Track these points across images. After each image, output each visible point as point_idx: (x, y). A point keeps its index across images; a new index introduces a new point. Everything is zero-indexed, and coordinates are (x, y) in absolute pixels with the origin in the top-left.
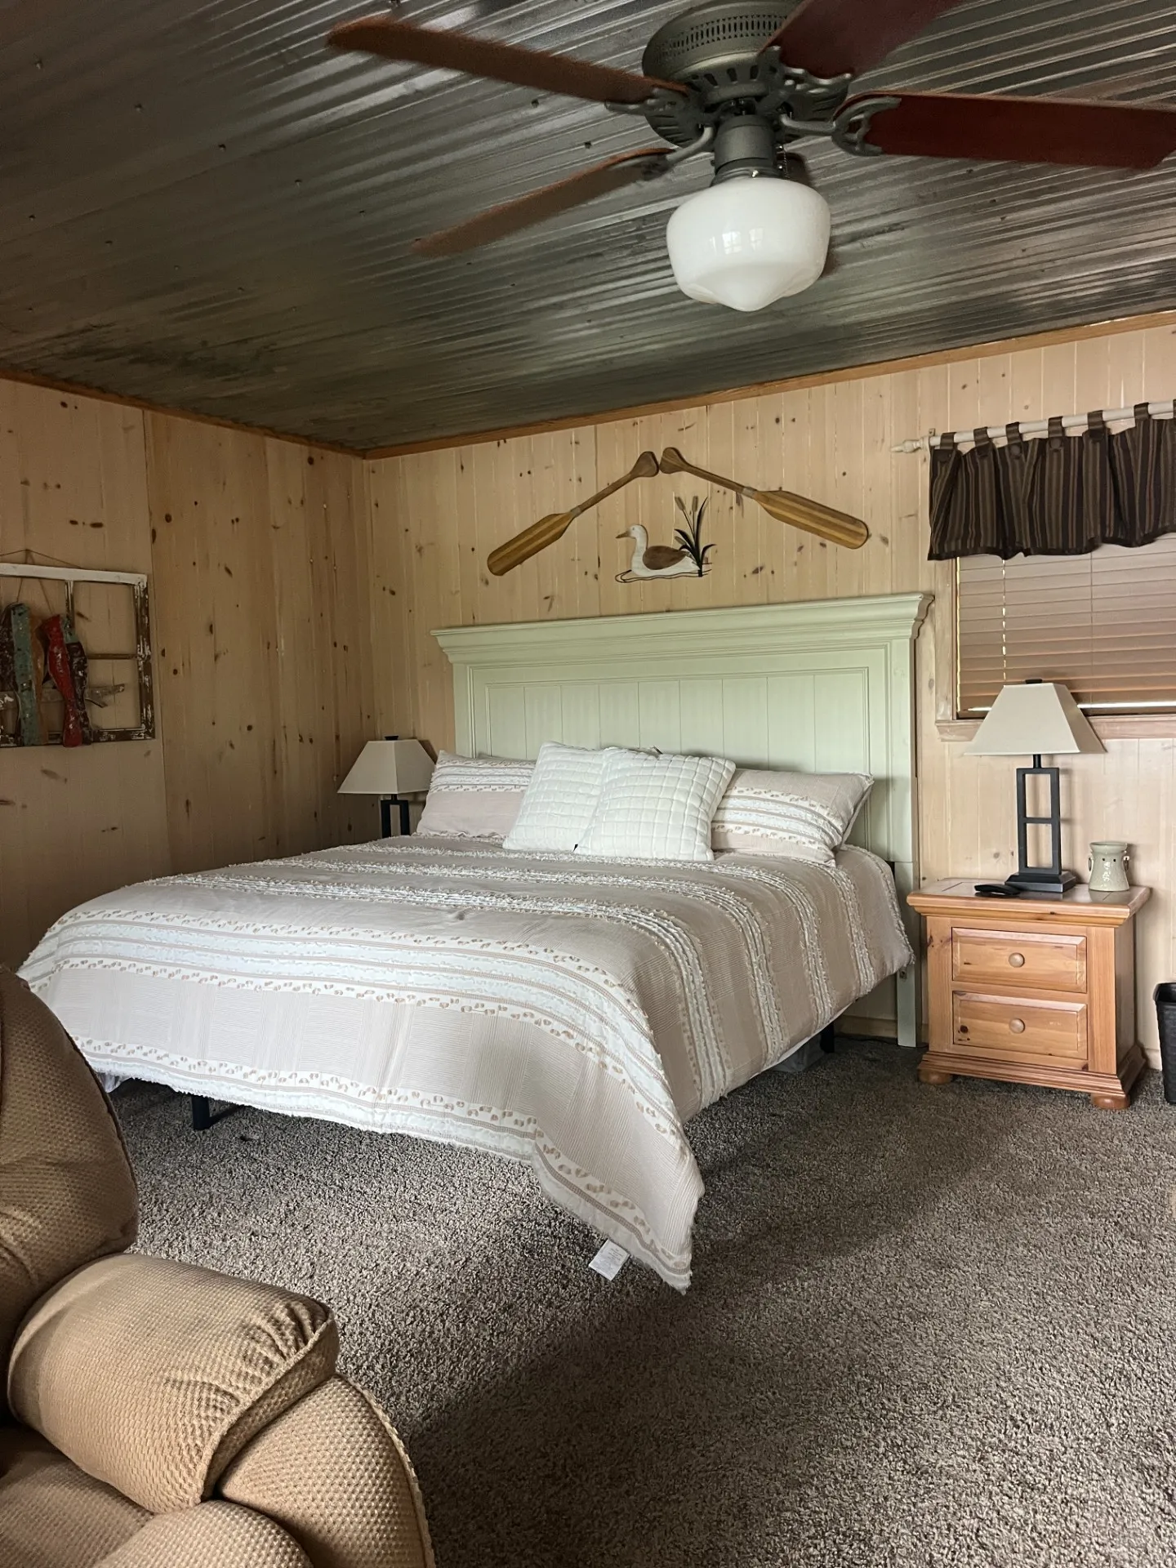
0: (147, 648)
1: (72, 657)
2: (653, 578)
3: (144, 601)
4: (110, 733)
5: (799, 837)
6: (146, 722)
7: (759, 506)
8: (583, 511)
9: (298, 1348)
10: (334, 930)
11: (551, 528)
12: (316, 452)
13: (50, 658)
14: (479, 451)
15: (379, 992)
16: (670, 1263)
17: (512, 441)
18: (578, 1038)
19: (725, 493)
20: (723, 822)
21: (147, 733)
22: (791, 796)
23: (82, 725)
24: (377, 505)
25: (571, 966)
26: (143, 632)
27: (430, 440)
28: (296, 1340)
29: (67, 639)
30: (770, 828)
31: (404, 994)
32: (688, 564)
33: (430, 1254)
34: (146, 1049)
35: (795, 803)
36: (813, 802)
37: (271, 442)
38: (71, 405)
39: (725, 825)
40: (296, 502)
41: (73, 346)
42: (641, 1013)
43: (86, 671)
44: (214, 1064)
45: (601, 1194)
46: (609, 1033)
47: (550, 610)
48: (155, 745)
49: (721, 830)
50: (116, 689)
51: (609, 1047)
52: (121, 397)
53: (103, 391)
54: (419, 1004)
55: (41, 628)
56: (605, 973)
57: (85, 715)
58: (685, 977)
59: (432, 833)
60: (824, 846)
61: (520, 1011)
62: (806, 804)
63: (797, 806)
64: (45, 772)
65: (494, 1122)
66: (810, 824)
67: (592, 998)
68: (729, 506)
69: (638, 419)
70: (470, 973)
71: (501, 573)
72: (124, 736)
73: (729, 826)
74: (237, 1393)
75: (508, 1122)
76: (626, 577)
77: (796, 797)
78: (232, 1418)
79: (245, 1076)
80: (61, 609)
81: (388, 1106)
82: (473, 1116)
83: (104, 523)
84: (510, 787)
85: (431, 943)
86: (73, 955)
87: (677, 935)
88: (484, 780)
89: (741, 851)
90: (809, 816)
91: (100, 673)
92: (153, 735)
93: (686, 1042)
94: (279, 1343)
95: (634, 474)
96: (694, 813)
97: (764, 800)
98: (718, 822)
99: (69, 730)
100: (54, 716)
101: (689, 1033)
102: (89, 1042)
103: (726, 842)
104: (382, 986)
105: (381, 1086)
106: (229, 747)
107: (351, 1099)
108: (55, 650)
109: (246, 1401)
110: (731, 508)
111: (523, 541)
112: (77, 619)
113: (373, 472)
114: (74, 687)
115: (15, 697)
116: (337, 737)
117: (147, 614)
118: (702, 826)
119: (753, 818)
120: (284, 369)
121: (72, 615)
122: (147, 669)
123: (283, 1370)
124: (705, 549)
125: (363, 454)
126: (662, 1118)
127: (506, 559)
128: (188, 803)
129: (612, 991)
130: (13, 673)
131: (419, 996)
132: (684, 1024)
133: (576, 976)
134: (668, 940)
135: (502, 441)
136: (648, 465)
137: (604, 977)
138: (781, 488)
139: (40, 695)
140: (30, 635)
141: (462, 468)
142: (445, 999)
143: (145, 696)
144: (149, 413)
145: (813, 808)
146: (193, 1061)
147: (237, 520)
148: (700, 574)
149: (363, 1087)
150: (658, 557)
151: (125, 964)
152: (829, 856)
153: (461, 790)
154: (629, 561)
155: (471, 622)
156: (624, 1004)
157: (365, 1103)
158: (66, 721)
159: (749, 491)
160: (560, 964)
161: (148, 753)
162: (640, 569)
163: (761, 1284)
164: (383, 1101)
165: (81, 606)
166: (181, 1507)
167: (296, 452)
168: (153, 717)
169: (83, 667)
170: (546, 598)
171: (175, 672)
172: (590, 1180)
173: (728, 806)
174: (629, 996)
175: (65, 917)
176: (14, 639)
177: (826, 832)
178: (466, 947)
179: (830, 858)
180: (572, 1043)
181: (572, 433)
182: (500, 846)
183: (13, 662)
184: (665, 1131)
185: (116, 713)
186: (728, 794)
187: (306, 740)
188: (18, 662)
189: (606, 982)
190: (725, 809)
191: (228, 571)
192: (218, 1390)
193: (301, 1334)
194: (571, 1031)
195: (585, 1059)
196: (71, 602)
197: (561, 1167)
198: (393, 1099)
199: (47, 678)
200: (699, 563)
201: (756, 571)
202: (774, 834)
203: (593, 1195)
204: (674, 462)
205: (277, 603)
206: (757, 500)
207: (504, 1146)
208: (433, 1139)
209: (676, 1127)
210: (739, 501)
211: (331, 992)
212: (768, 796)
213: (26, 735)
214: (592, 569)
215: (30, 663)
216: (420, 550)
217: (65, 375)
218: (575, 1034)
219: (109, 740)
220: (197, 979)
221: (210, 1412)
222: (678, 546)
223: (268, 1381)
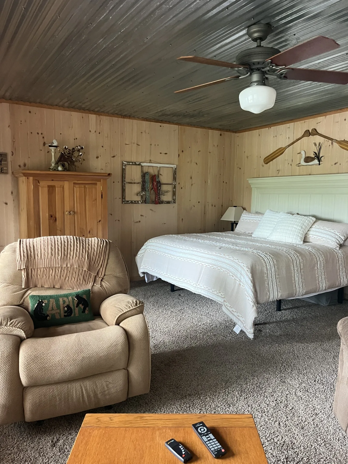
0: (175, 182)
1: (158, 184)
2: (306, 165)
3: (175, 171)
4: (165, 202)
5: (329, 240)
6: (174, 199)
7: (338, 145)
8: (289, 147)
9: (135, 306)
10: (193, 248)
11: (280, 151)
12: (222, 133)
13: (153, 184)
14: (264, 131)
15: (200, 263)
16: (248, 331)
17: (272, 128)
18: (235, 277)
19: (328, 141)
20: (309, 234)
21: (174, 202)
22: (329, 229)
23: (159, 200)
24: (238, 145)
25: (237, 261)
26: (175, 179)
27: (252, 128)
28: (135, 305)
29: (157, 180)
30: (321, 237)
31: (204, 264)
32: (316, 161)
33: (205, 323)
34: (158, 270)
35: (330, 231)
36: (335, 231)
37: (210, 131)
38: (162, 126)
39: (309, 235)
40: (216, 145)
41: (160, 114)
42: (250, 274)
43: (161, 187)
44: (169, 275)
45: (235, 313)
46: (242, 277)
47: (278, 174)
48: (176, 205)
49: (308, 236)
50: (167, 192)
51: (242, 280)
52: (173, 123)
53: (169, 122)
54: (206, 266)
55: (152, 177)
56: (244, 264)
57: (160, 198)
58: (268, 268)
59: (238, 231)
60: (336, 243)
61: (225, 270)
62: (333, 231)
63: (330, 232)
64: (151, 210)
65: (217, 294)
66: (333, 237)
67: (240, 269)
68: (329, 145)
69: (306, 121)
70: (216, 260)
71: (267, 163)
72: (168, 202)
73: (310, 236)
74: (124, 310)
75: (220, 294)
76: (299, 165)
77: (330, 229)
78: (122, 313)
79: (174, 278)
80: (156, 173)
81: (198, 288)
82: (213, 292)
83: (168, 153)
84: (257, 221)
85: (210, 253)
86: (148, 249)
87: (269, 258)
88: (252, 219)
89: (313, 243)
90: (333, 234)
91: (164, 188)
92: (175, 203)
93: (266, 284)
94: (132, 305)
95: (303, 136)
96: (299, 231)
97: (321, 229)
98: (308, 234)
99: (156, 201)
100: (153, 197)
101: (267, 282)
102: (149, 267)
103: (309, 240)
104: (200, 261)
105: (197, 283)
106: (193, 206)
107: (192, 285)
108: (154, 182)
109: (125, 311)
110: (330, 146)
111: (273, 155)
112: (160, 175)
113: (238, 137)
114: (158, 191)
115: (145, 193)
116: (222, 206)
117: (176, 174)
118: (301, 234)
119: (317, 234)
120: (206, 115)
121: (159, 174)
122: (175, 187)
123: (131, 309)
124: (321, 157)
125: (236, 132)
126: (250, 298)
127: (269, 159)
128: (182, 219)
129: (245, 268)
130: (145, 187)
131: (207, 264)
132: (266, 279)
133: (237, 264)
134: (265, 259)
135: (270, 128)
136: (308, 133)
137: (243, 265)
138: (344, 140)
139: (150, 193)
140: (149, 179)
141: (259, 135)
142: (211, 266)
143: (174, 194)
144: (180, 126)
145: (335, 233)
146: (165, 274)
147: (200, 151)
148: (319, 164)
149: (194, 283)
150: (308, 159)
151: (156, 251)
152: (337, 246)
153: (246, 221)
154: (300, 161)
155: (258, 177)
156: (246, 271)
157: (194, 286)
158: (156, 198)
159: (335, 141)
160: (235, 260)
161: (174, 207)
162: (303, 163)
163: (276, 344)
164: (197, 287)
165: (161, 173)
166: (112, 325)
167: (217, 133)
168: (175, 199)
169: (160, 186)
170: (278, 170)
171: (182, 188)
172: (233, 309)
173: (311, 230)
174: (248, 269)
175: (148, 241)
176: (146, 180)
177: (337, 240)
178: (217, 254)
179: (338, 247)
180: (233, 278)
181: (288, 125)
182: (251, 236)
183: (145, 185)
184: (250, 301)
185: (167, 197)
186: (312, 227)
187: (213, 206)
188: (146, 185)
189: (243, 266)
190: (310, 231)
191: (197, 164)
192: (121, 309)
193: (136, 304)
194: (233, 276)
195: (236, 282)
196: (159, 171)
197: (226, 305)
198: (199, 286)
199: (152, 189)
200: (319, 161)
201: (335, 164)
202: (322, 239)
203: (233, 313)
204: (315, 132)
205: (208, 172)
206: (337, 143)
207: (218, 300)
208: (206, 296)
209: (253, 300)
210: (332, 144)
211: (191, 261)
212: (322, 228)
213: (147, 201)
214: (290, 163)
215: (149, 186)
216: (247, 157)
217: (161, 120)
218: (234, 276)
219: (165, 203)
220: (168, 256)
221: (119, 311)
222: (313, 156)
223: (129, 310)
